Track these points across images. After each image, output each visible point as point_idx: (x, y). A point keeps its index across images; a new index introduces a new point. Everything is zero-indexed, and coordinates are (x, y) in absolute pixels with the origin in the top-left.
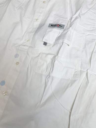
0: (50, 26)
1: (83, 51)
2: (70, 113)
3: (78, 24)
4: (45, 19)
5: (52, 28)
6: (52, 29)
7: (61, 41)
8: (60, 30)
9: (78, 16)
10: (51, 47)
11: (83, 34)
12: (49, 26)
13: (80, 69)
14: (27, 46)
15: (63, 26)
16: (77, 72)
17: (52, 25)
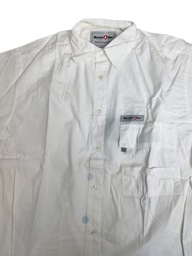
0: (123, 119)
1: (178, 151)
2: (182, 237)
3: (162, 112)
4: (111, 108)
5: (126, 124)
6: (128, 125)
7: (146, 145)
8: (139, 124)
9: (160, 98)
10: (134, 154)
11: (173, 123)
12: (121, 120)
13: (180, 178)
14: (101, 159)
15: (142, 117)
16: (178, 183)
17: (124, 118)
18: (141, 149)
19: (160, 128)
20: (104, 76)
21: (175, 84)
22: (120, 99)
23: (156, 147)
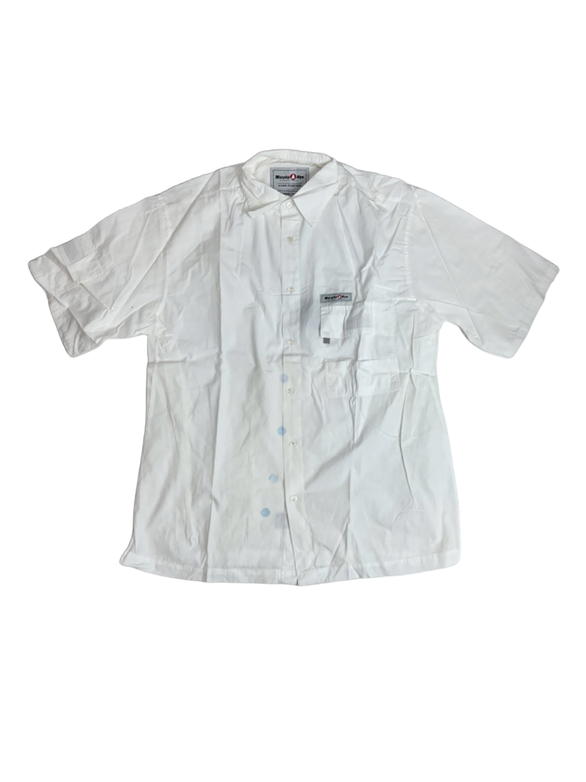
0: (324, 300)
1: (396, 339)
2: (400, 440)
3: (376, 287)
4: (308, 284)
5: (329, 305)
6: (330, 307)
7: (355, 332)
8: (345, 305)
9: (372, 268)
10: (340, 345)
11: (390, 302)
12: (321, 301)
13: (398, 371)
14: (297, 355)
15: (349, 296)
16: (395, 377)
17: (326, 298)
18: (348, 338)
19: (372, 309)
20: (294, 239)
21: (392, 247)
22: (319, 271)
23: (368, 335)
